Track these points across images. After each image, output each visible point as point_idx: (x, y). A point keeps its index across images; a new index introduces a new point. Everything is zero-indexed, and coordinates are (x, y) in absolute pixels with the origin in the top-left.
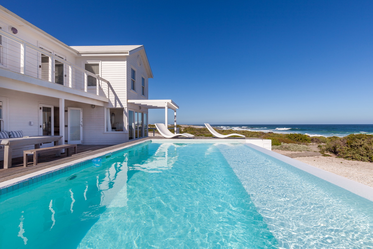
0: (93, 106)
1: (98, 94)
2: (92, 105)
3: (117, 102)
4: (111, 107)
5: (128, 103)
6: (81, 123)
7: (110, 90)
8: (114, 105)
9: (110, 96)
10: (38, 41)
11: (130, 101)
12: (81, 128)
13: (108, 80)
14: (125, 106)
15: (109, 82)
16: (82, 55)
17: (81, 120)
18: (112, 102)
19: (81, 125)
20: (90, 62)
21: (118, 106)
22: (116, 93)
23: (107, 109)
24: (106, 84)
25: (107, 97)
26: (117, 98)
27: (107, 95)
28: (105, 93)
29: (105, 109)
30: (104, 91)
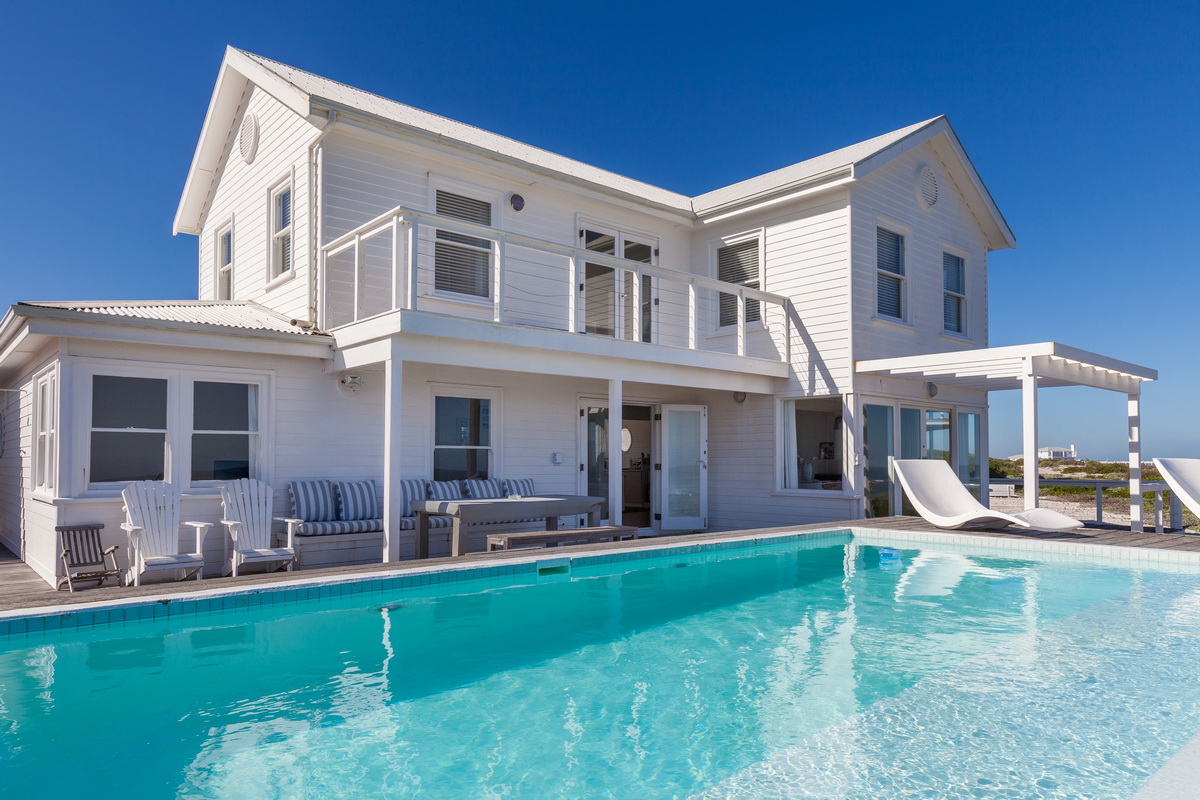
0: (739, 397)
1: (741, 352)
2: (736, 393)
3: (818, 375)
4: (795, 395)
5: (857, 376)
6: (704, 458)
7: (794, 332)
8: (805, 386)
9: (792, 352)
10: (575, 214)
11: (865, 366)
12: (704, 474)
13: (785, 294)
14: (845, 386)
15: (789, 300)
16: (706, 222)
17: (704, 446)
18: (800, 378)
19: (701, 465)
20: (731, 240)
21: (822, 390)
22: (814, 339)
23: (786, 402)
24: (780, 310)
25: (784, 359)
26: (816, 359)
27: (782, 350)
28: (777, 345)
29: (779, 405)
30: (773, 336)
